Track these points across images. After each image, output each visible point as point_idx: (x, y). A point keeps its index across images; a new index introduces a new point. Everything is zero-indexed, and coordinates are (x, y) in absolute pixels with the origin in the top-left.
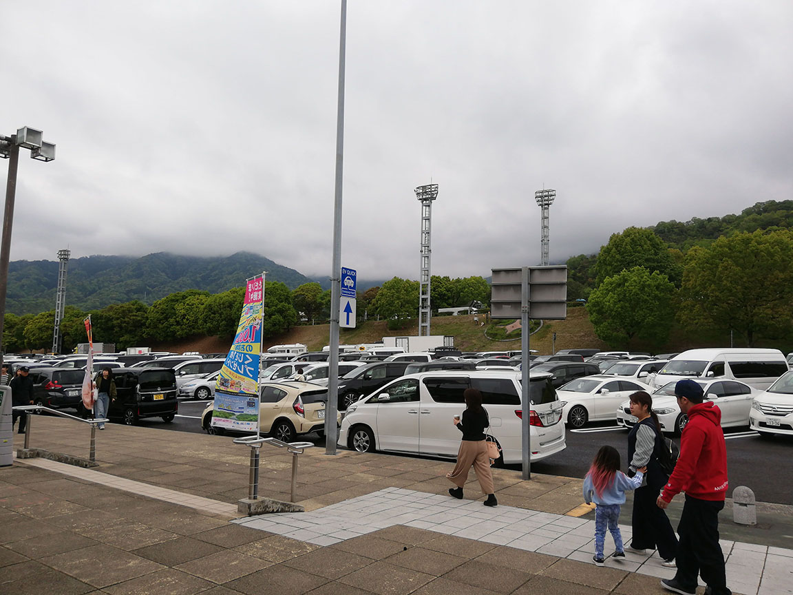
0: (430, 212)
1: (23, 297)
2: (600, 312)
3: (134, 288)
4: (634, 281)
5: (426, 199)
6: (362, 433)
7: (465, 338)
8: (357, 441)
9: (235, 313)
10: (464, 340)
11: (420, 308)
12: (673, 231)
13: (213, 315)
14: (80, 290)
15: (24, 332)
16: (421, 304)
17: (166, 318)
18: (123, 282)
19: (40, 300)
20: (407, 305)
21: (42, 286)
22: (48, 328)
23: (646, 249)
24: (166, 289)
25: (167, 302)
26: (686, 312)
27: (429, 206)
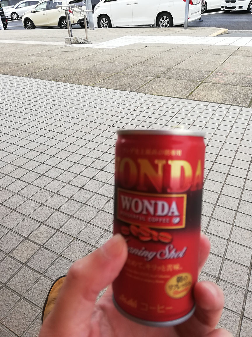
8: (102, 24)
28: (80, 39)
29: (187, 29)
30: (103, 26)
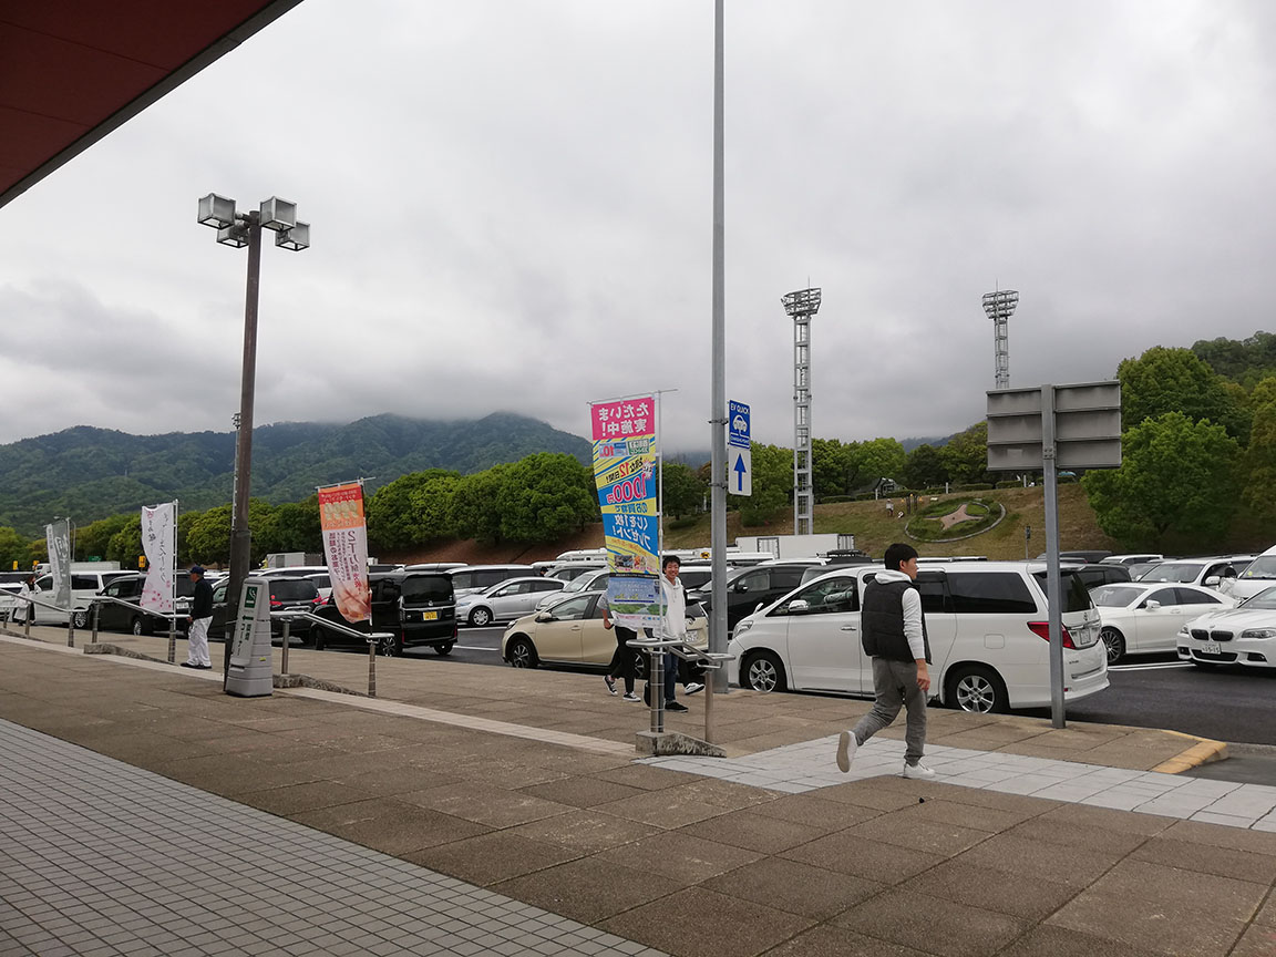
0: (808, 334)
1: (179, 487)
2: (1106, 490)
3: (341, 470)
4: (1167, 436)
5: (800, 314)
6: (763, 663)
7: (872, 538)
8: (755, 675)
9: (501, 503)
10: (871, 541)
11: (796, 491)
12: (1221, 356)
13: (466, 508)
14: (262, 477)
15: (188, 538)
16: (796, 483)
17: (397, 514)
18: (324, 462)
19: (204, 492)
20: (772, 487)
21: (205, 470)
22: (222, 532)
23: (1183, 384)
24: (389, 471)
25: (396, 488)
26: (1261, 487)
27: (806, 324)
28: (686, 739)
29: (1064, 727)
30: (759, 684)
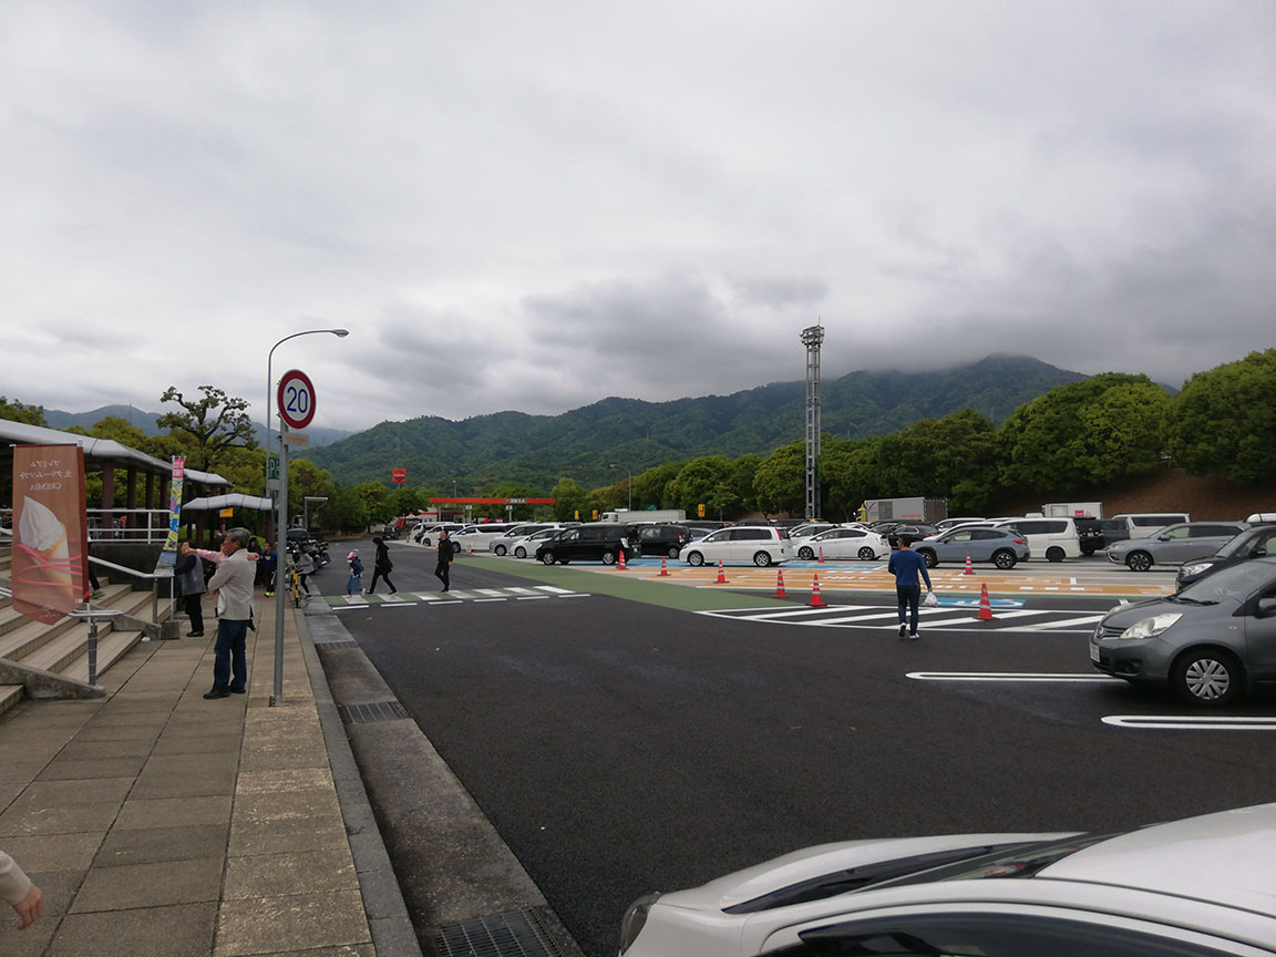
3: (831, 425)
13: (1213, 423)
17: (1060, 440)
24: (878, 424)
